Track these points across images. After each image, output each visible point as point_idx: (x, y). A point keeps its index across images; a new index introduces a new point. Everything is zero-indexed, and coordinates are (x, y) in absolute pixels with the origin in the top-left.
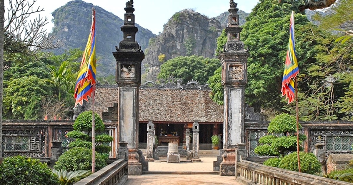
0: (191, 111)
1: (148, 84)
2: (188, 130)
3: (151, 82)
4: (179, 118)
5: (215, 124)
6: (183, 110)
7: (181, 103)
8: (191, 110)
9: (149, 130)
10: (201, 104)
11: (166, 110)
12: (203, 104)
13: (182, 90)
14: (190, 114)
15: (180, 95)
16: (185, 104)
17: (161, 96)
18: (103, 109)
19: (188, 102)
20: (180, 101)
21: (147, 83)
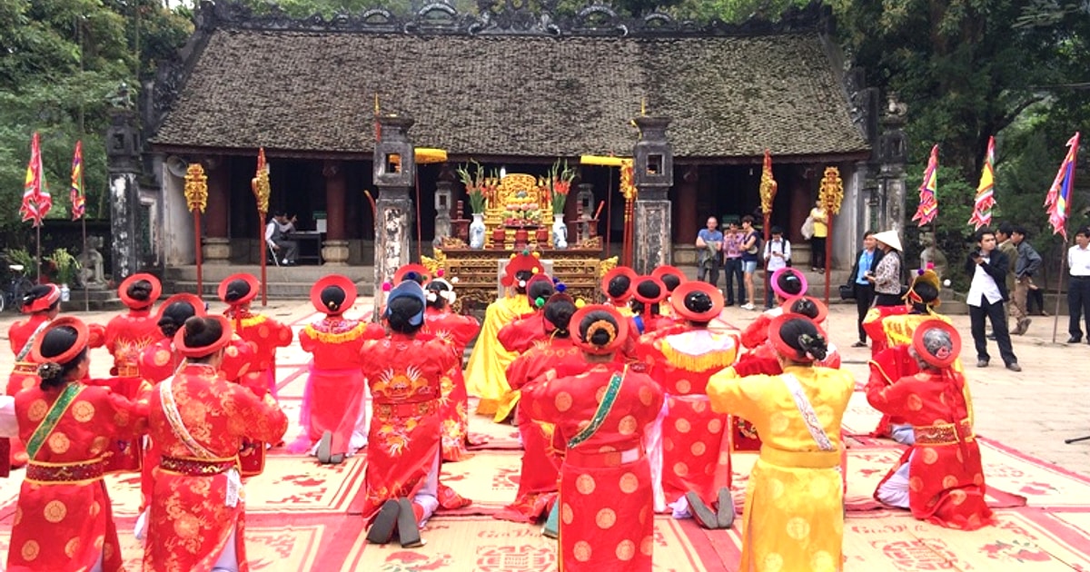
0: (593, 115)
1: (430, 14)
2: (585, 189)
3: (442, 6)
4: (549, 142)
5: (688, 167)
6: (564, 112)
7: (557, 86)
8: (593, 111)
9: (383, 178)
10: (632, 86)
11: (496, 111)
12: (638, 89)
13: (556, 39)
14: (589, 126)
15: (550, 54)
16: (571, 86)
17: (480, 58)
18: (251, 105)
19: (582, 80)
20: (550, 78)
21: (427, 12)
